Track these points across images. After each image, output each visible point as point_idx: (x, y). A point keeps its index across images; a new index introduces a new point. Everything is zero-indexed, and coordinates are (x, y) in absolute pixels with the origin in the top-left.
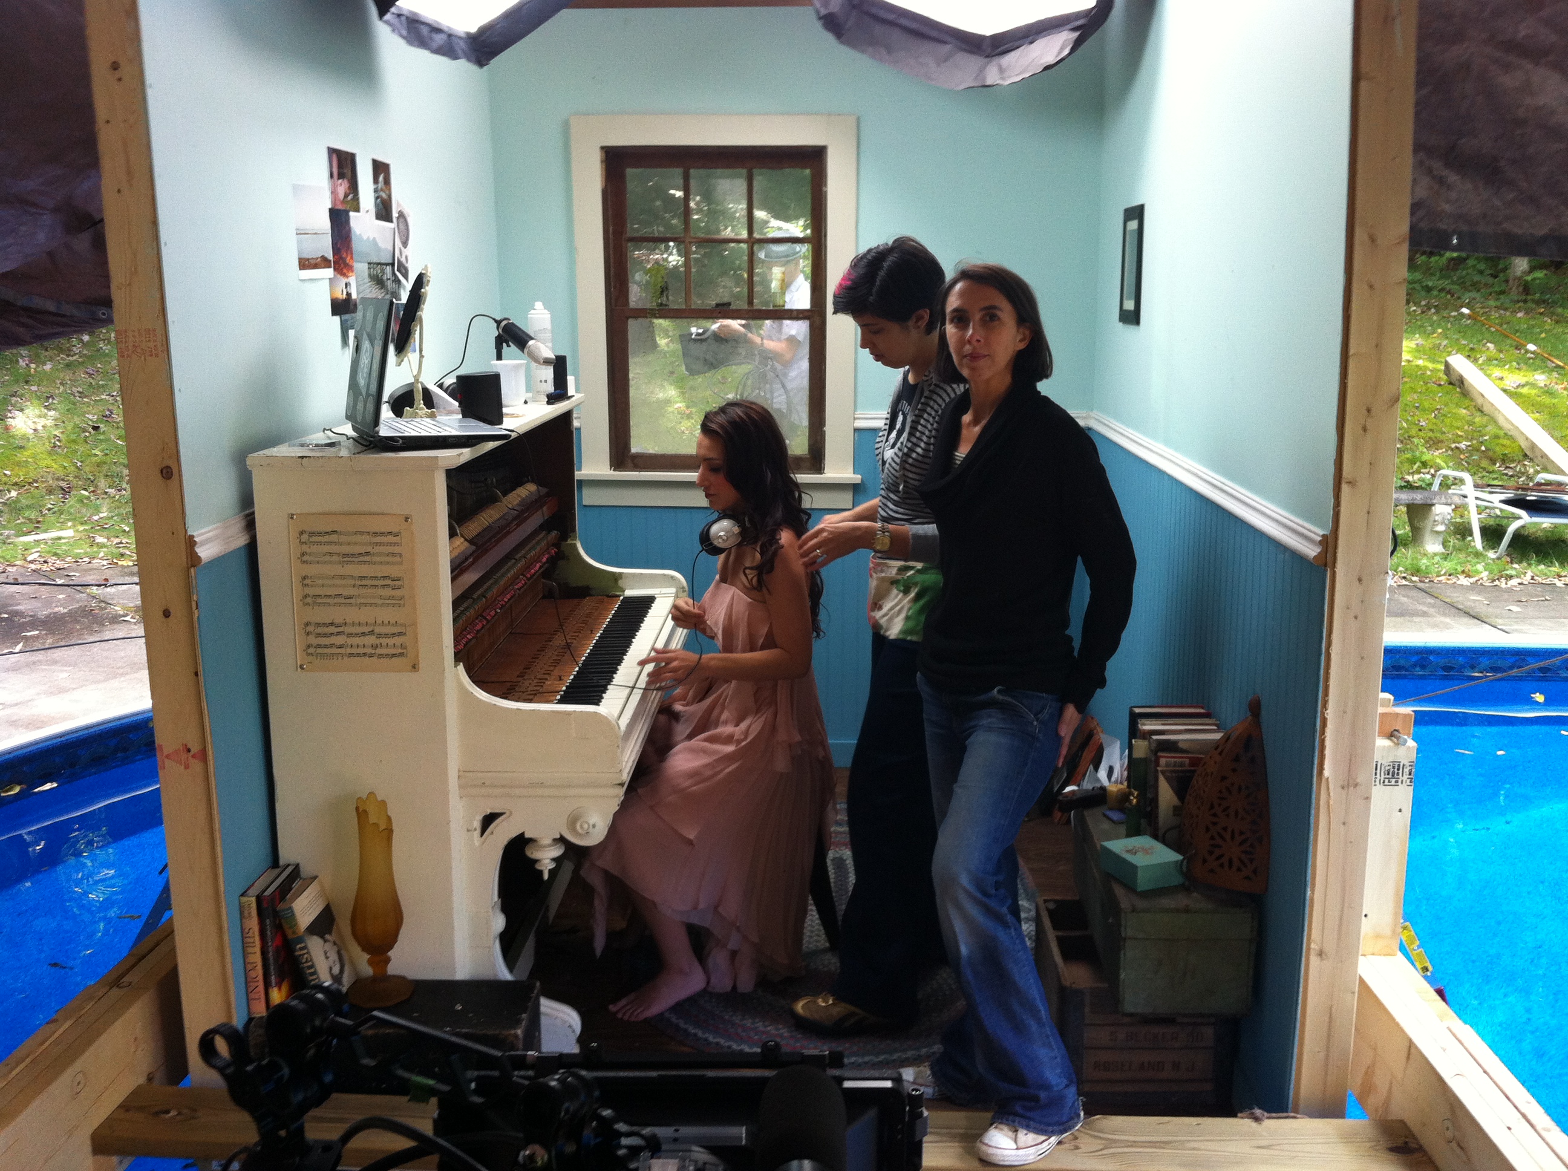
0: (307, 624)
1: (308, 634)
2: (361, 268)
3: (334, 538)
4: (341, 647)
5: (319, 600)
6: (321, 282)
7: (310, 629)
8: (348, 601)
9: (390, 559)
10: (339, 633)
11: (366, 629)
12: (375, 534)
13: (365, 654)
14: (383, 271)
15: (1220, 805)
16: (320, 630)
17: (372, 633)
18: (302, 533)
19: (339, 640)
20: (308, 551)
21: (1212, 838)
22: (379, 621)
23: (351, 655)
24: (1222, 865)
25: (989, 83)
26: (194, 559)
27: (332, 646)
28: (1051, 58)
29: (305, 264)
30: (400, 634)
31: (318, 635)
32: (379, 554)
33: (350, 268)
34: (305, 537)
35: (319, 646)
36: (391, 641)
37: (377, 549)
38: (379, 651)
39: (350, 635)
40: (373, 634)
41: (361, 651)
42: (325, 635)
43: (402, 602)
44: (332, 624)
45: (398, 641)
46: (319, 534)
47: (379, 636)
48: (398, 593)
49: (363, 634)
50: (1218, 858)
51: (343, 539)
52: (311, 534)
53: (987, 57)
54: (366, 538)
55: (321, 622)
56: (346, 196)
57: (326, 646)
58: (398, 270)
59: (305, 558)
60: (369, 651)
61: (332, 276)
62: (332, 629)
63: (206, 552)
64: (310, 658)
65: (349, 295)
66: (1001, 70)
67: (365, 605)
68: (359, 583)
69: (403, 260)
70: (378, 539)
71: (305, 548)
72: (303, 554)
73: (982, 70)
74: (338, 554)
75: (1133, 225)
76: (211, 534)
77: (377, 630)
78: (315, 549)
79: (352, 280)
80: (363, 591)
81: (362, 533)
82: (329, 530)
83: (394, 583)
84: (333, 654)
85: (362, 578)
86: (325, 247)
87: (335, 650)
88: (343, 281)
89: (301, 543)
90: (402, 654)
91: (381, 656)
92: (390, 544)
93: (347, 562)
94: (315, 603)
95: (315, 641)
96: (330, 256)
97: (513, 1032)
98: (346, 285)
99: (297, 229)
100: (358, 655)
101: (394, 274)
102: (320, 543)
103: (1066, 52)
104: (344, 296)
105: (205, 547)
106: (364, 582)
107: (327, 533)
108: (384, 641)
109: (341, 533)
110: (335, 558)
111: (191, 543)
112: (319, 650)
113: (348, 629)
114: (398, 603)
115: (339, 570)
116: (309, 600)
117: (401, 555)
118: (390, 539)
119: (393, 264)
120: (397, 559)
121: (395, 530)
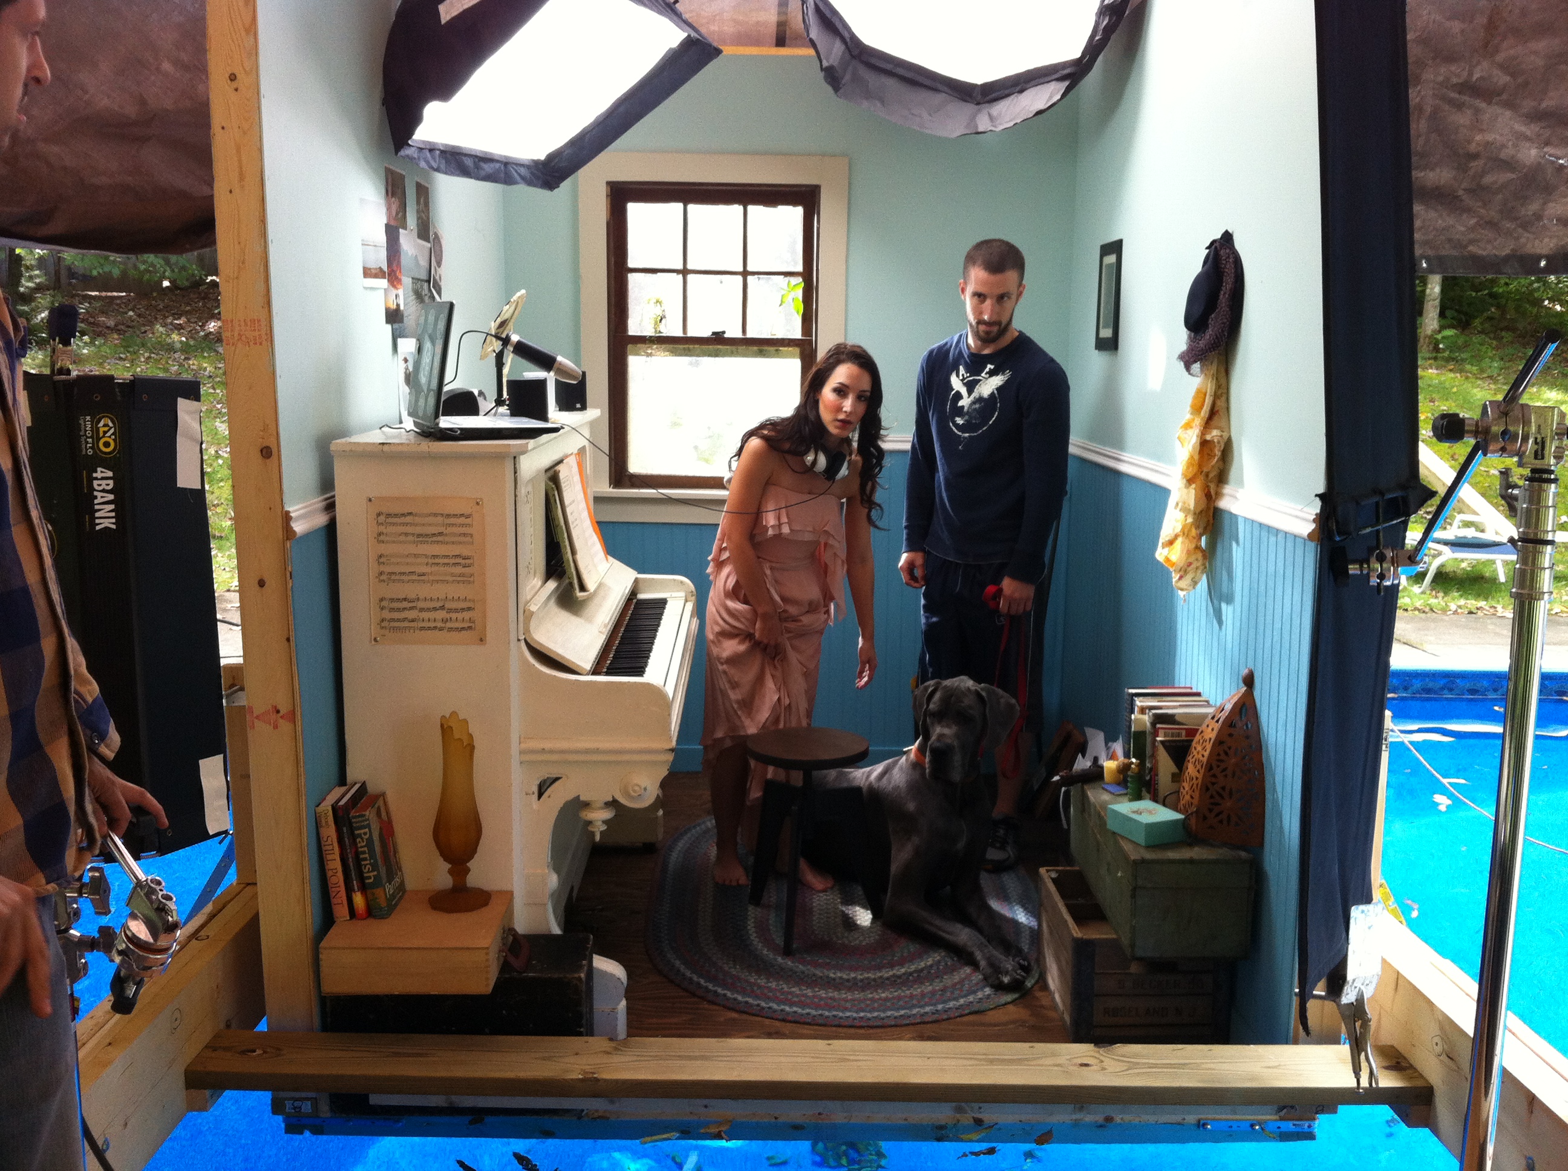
0: (382, 600)
1: (382, 608)
2: (407, 281)
3: (408, 519)
4: (413, 621)
5: (393, 577)
6: (379, 291)
7: (384, 603)
8: (423, 578)
9: (462, 539)
10: (411, 608)
11: (438, 605)
12: (448, 516)
13: (435, 628)
14: (422, 286)
15: (1218, 766)
16: (395, 605)
17: (442, 608)
18: (379, 515)
19: (412, 614)
20: (385, 531)
21: (1212, 797)
22: (450, 597)
23: (422, 629)
24: (1221, 822)
25: (981, 129)
26: (289, 532)
27: (405, 619)
28: (1041, 105)
29: (367, 273)
30: (469, 609)
31: (392, 610)
32: (454, 534)
33: (399, 281)
34: (382, 519)
35: (393, 620)
36: (460, 616)
37: (450, 530)
38: (449, 625)
39: (422, 610)
40: (444, 609)
41: (432, 625)
42: (399, 610)
43: (472, 579)
44: (405, 599)
45: (466, 615)
46: (396, 515)
47: (450, 611)
48: (467, 570)
49: (435, 609)
50: (1217, 815)
51: (417, 520)
52: (389, 515)
53: (978, 104)
54: (440, 519)
55: (395, 597)
56: (397, 214)
57: (399, 620)
58: (434, 287)
59: (382, 538)
60: (439, 624)
61: (386, 287)
62: (405, 604)
63: (299, 527)
64: (383, 632)
65: (398, 305)
66: (991, 118)
67: (437, 581)
68: (431, 561)
69: (437, 278)
70: (452, 520)
71: (382, 529)
72: (380, 534)
73: (973, 118)
74: (413, 535)
75: (1111, 259)
76: (302, 512)
77: (448, 605)
78: (391, 529)
79: (401, 292)
80: (435, 569)
81: (435, 515)
82: (406, 511)
83: (464, 561)
84: (406, 628)
85: (434, 556)
86: (380, 258)
87: (406, 624)
88: (394, 292)
89: (379, 524)
90: (470, 628)
91: (450, 629)
92: (462, 525)
93: (421, 542)
94: (389, 579)
95: (387, 614)
96: (385, 268)
97: (576, 975)
98: (396, 296)
99: (363, 240)
100: (429, 628)
101: (430, 290)
102: (394, 524)
103: (1058, 97)
104: (395, 307)
105: (298, 523)
106: (437, 561)
107: (403, 515)
108: (454, 616)
109: (416, 515)
110: (410, 538)
111: (287, 518)
112: (393, 624)
113: (421, 604)
114: (466, 579)
115: (412, 549)
116: (383, 577)
117: (471, 535)
118: (462, 520)
119: (429, 281)
120: (468, 539)
121: (467, 512)
